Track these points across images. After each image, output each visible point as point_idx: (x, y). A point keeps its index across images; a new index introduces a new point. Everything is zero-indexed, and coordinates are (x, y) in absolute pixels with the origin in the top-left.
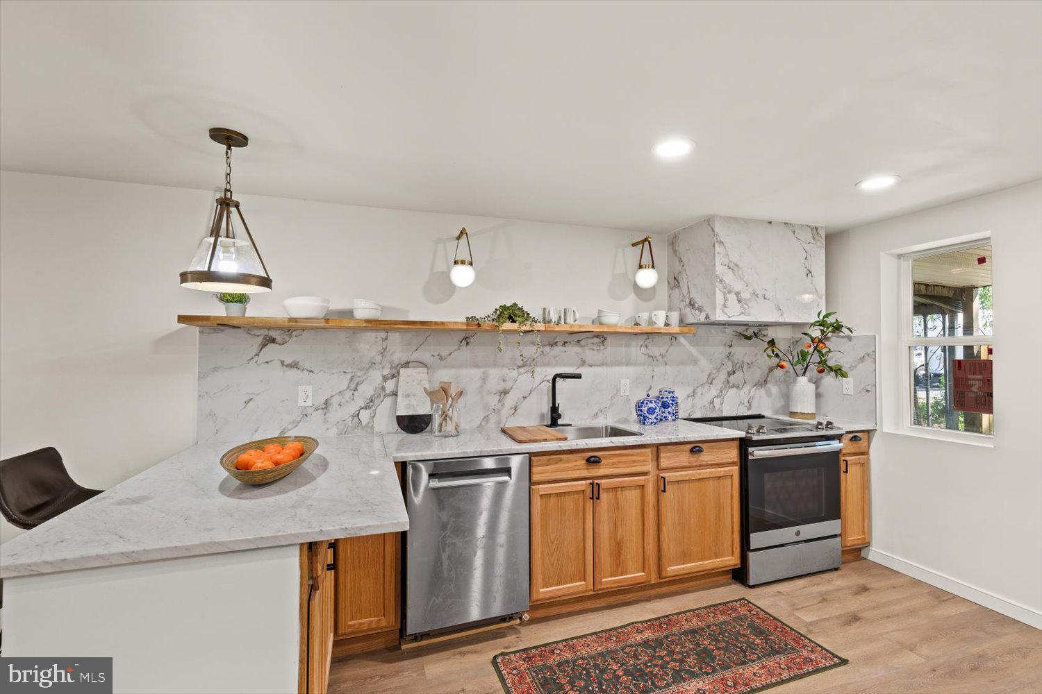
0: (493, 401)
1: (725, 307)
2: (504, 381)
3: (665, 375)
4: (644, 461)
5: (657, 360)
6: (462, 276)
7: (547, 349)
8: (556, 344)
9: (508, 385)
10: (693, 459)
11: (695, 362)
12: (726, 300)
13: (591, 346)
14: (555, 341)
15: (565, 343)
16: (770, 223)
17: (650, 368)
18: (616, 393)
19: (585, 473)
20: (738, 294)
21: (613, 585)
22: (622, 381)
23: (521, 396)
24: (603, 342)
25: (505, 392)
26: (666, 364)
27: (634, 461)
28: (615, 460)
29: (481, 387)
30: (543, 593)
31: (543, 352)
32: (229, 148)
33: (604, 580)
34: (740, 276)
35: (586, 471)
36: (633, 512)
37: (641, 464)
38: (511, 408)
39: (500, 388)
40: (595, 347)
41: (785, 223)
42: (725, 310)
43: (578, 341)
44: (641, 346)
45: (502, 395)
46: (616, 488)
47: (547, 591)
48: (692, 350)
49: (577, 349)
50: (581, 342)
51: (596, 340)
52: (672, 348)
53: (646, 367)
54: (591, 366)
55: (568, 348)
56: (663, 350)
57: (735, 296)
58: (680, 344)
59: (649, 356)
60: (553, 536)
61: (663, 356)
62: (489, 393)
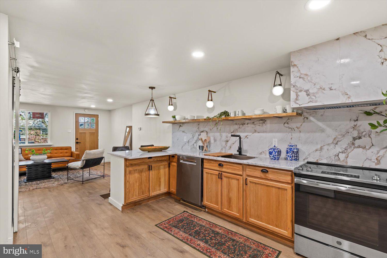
0: (224, 144)
1: (297, 100)
2: (227, 137)
3: (299, 138)
4: (239, 170)
5: (294, 130)
6: (210, 104)
7: (241, 126)
8: (244, 124)
9: (228, 139)
10: (262, 175)
11: (323, 131)
12: (297, 96)
13: (259, 124)
14: (244, 123)
15: (248, 123)
16: (338, 39)
17: (290, 134)
18: (271, 145)
19: (218, 169)
20: (307, 91)
21: (227, 213)
22: (274, 140)
23: (232, 143)
24: (264, 122)
25: (227, 141)
26: (300, 132)
27: (235, 169)
28: (228, 167)
29: (220, 139)
30: (206, 203)
31: (239, 127)
32: (152, 90)
33: (224, 209)
34: (309, 81)
35: (218, 168)
36: (235, 189)
37: (238, 171)
38: (229, 147)
39: (226, 140)
40: (261, 125)
41: (354, 34)
42: (297, 102)
43: (253, 123)
44: (285, 123)
45: (226, 142)
46: (229, 177)
47: (207, 203)
48: (320, 124)
49: (253, 126)
50: (255, 123)
51: (261, 122)
52: (304, 124)
53: (287, 134)
54: (259, 133)
55: (249, 125)
56: (298, 125)
57: (305, 93)
58: (311, 121)
59: (289, 128)
60: (209, 187)
61: (298, 128)
62: (223, 141)
